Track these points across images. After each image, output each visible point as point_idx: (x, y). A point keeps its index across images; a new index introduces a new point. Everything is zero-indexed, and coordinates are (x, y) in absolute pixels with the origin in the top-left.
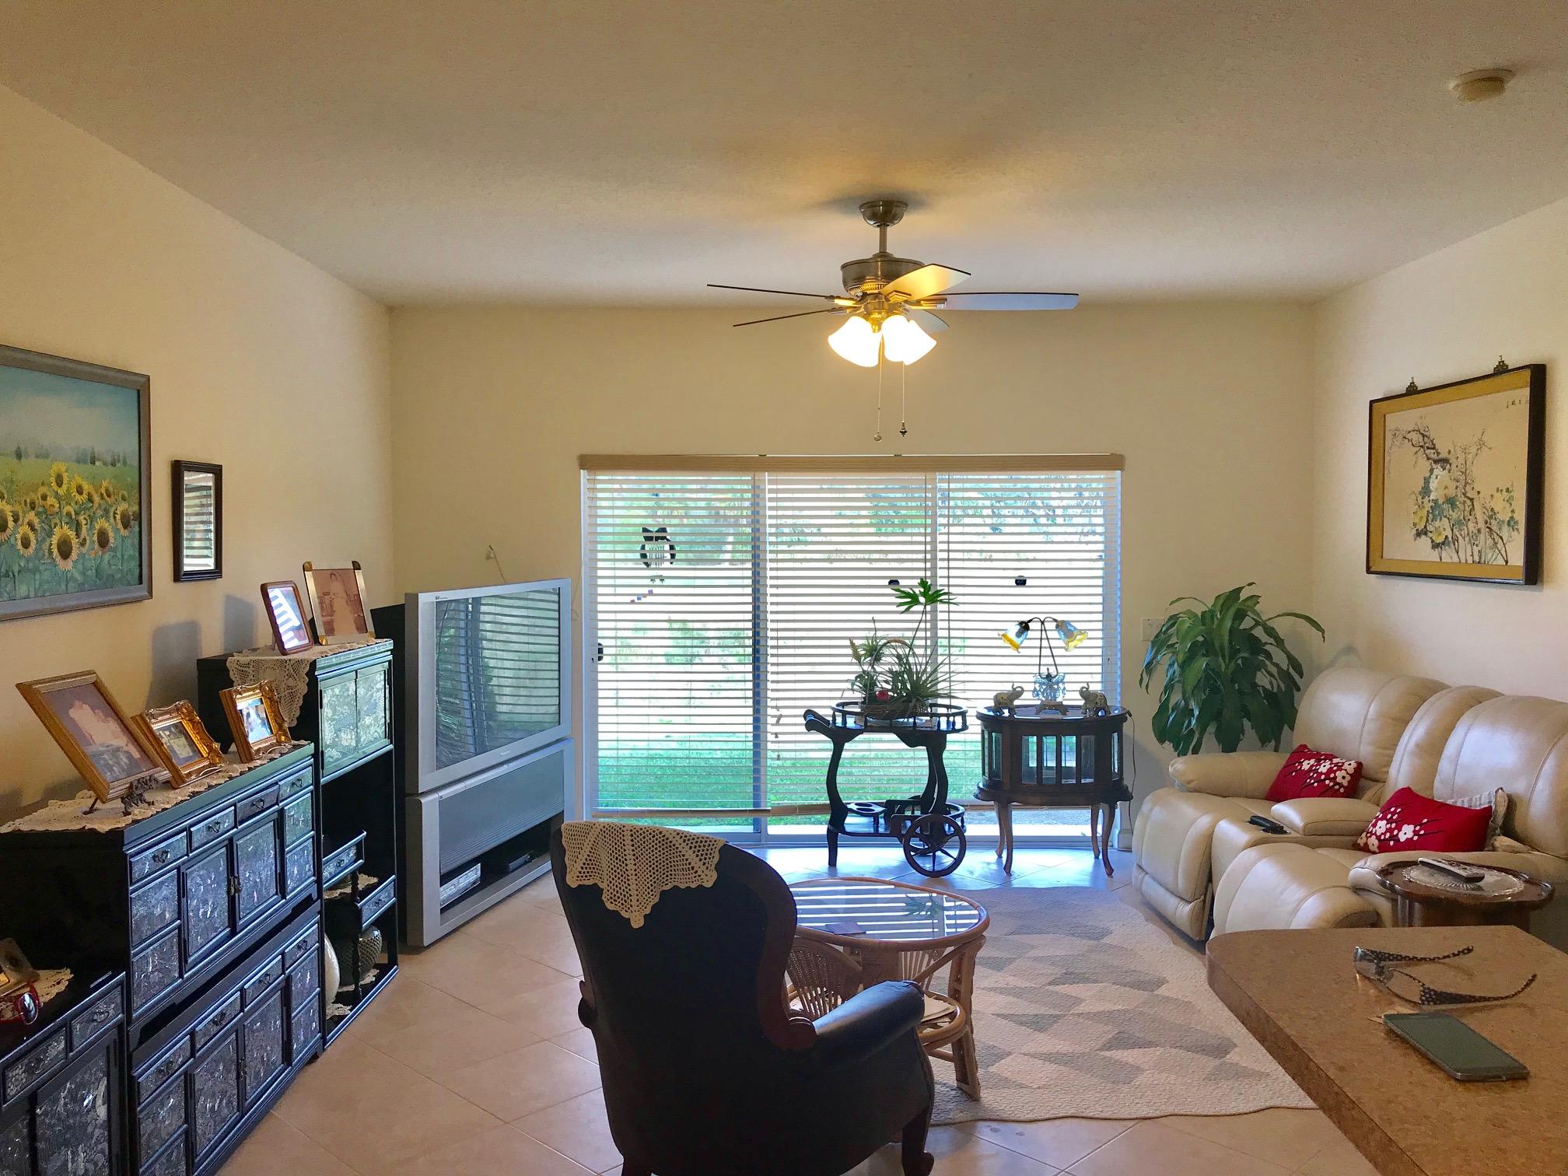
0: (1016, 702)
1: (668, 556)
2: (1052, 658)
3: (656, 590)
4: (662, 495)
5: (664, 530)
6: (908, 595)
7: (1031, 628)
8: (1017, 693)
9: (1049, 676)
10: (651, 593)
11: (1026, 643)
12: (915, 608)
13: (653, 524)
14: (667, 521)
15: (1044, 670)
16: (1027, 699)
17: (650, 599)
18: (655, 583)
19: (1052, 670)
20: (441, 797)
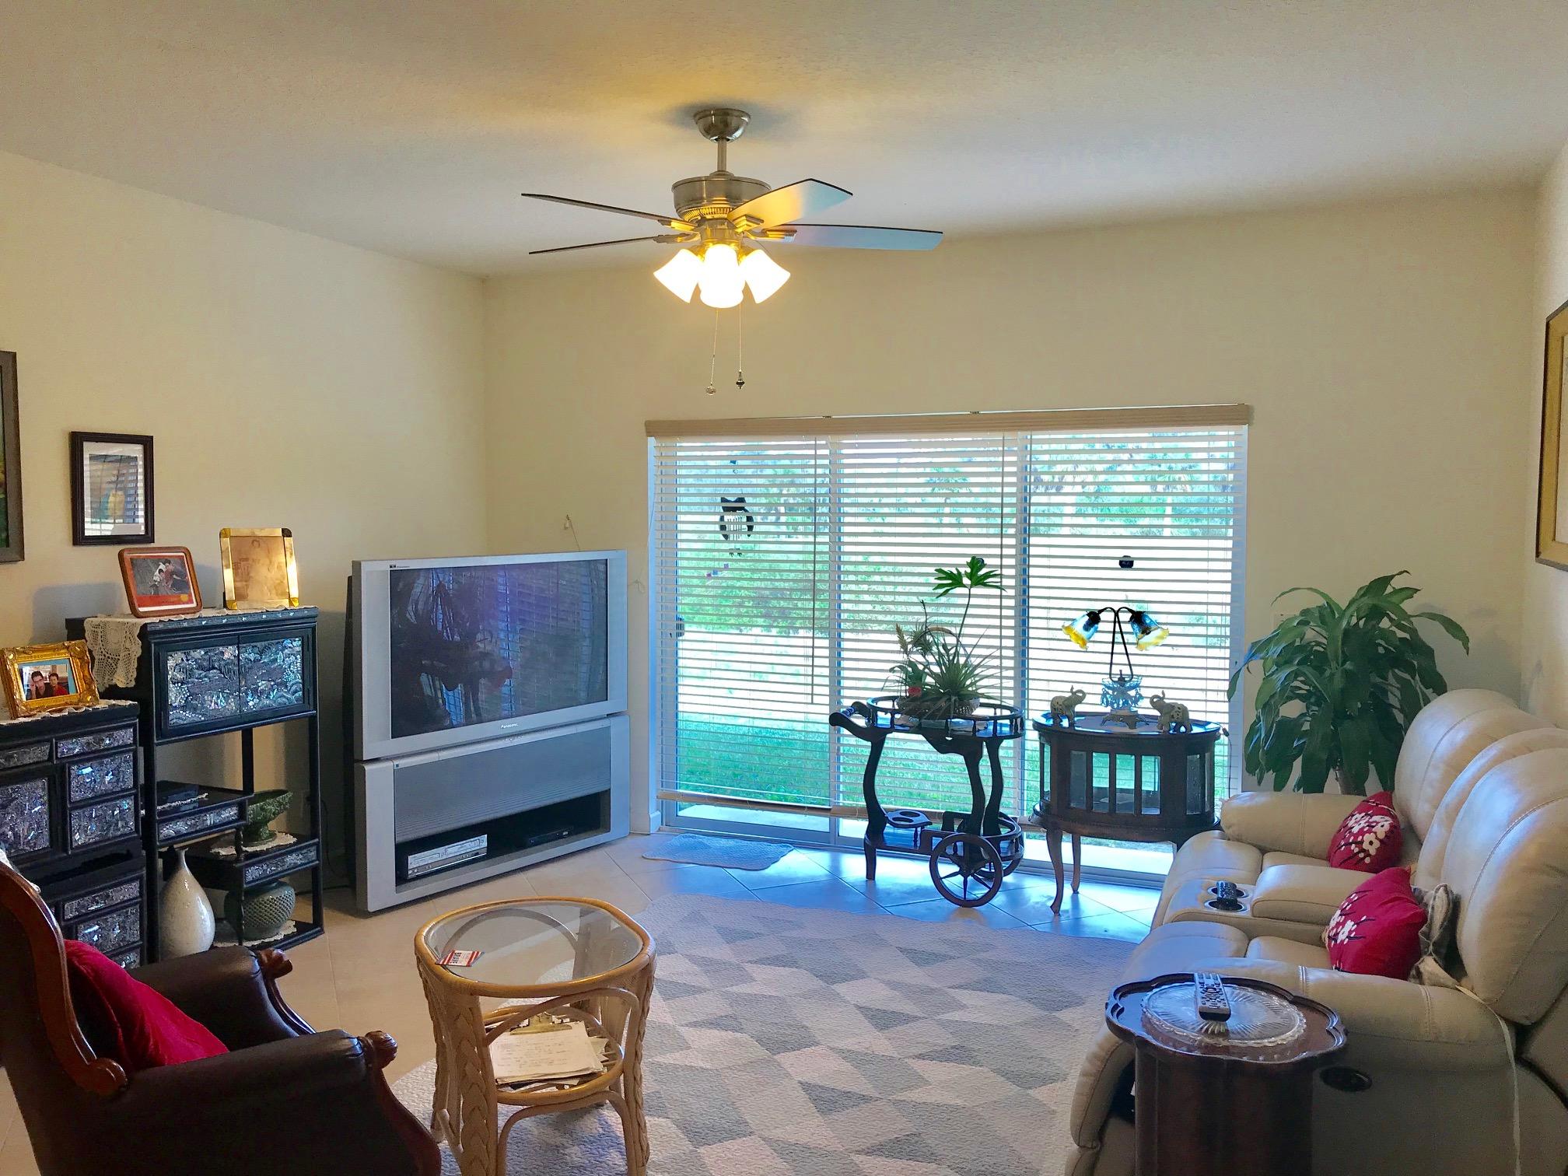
0: (1079, 708)
1: (745, 527)
2: (1126, 656)
3: (731, 565)
4: (739, 462)
5: (741, 500)
6: (950, 575)
7: (1102, 619)
8: (1077, 697)
9: (1122, 679)
10: (726, 567)
11: (1097, 637)
12: (959, 590)
13: (732, 494)
14: (746, 490)
15: (1116, 670)
16: (1093, 704)
17: (726, 574)
18: (734, 557)
19: (1126, 671)
20: (397, 766)
